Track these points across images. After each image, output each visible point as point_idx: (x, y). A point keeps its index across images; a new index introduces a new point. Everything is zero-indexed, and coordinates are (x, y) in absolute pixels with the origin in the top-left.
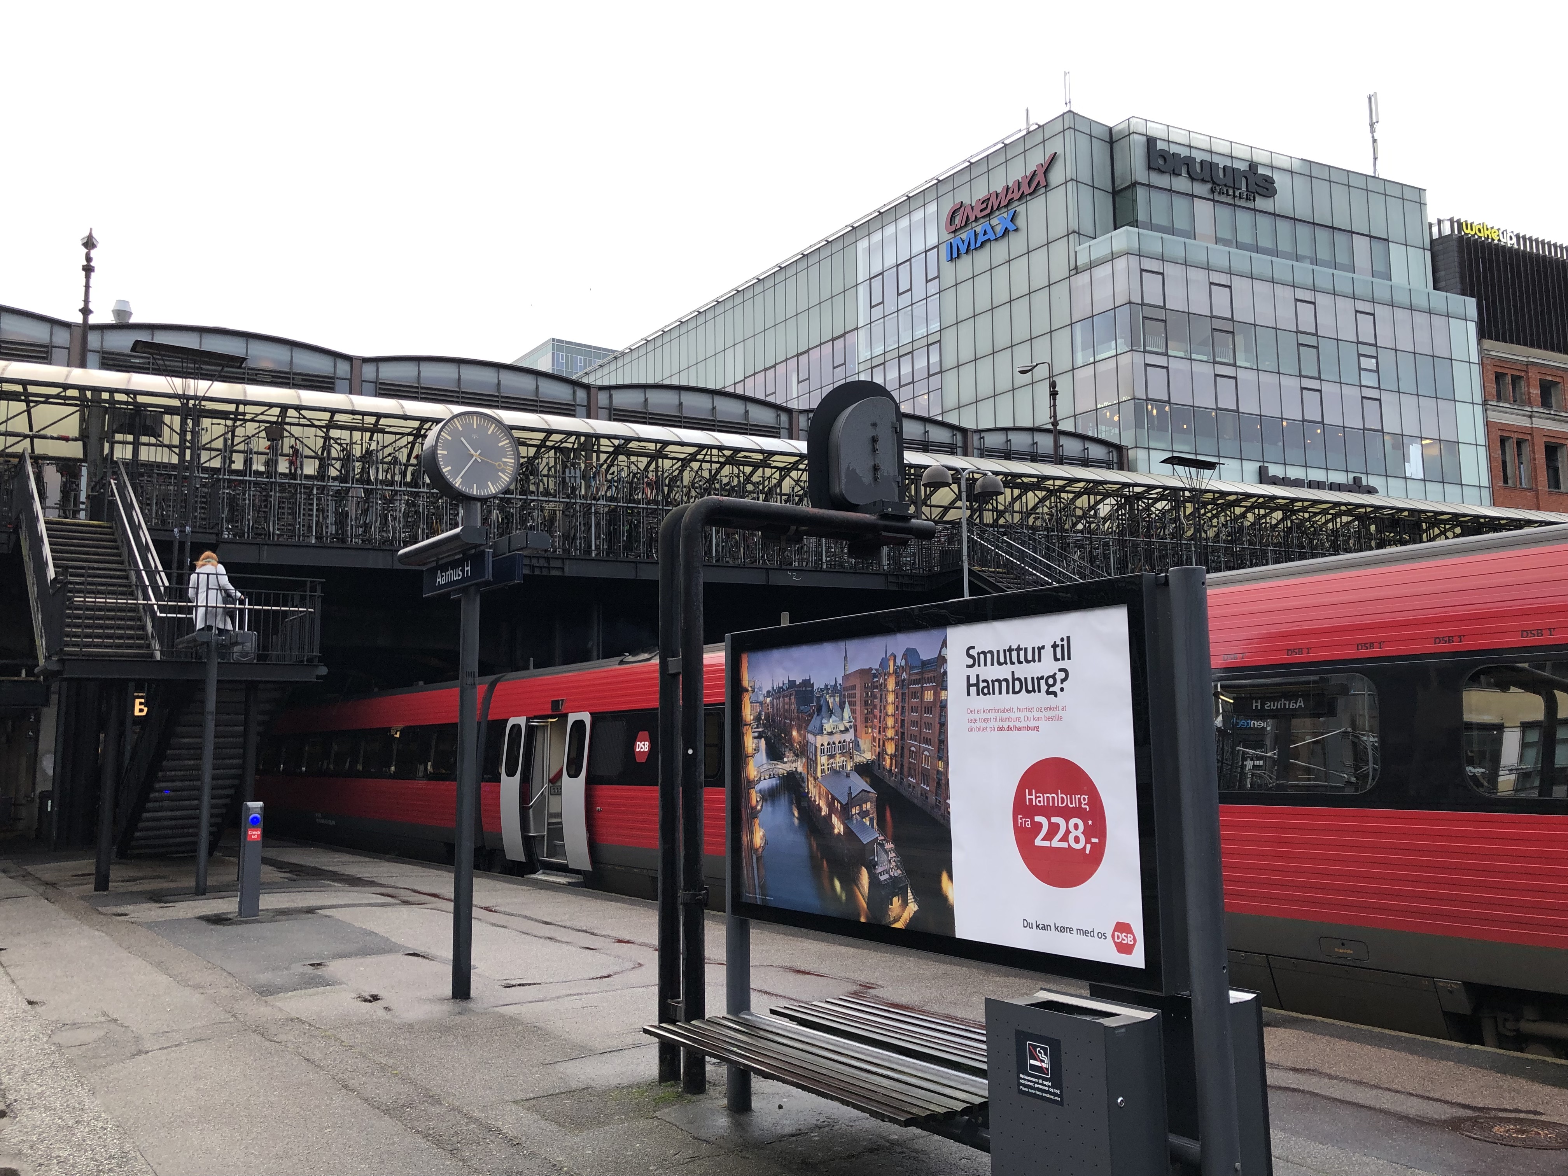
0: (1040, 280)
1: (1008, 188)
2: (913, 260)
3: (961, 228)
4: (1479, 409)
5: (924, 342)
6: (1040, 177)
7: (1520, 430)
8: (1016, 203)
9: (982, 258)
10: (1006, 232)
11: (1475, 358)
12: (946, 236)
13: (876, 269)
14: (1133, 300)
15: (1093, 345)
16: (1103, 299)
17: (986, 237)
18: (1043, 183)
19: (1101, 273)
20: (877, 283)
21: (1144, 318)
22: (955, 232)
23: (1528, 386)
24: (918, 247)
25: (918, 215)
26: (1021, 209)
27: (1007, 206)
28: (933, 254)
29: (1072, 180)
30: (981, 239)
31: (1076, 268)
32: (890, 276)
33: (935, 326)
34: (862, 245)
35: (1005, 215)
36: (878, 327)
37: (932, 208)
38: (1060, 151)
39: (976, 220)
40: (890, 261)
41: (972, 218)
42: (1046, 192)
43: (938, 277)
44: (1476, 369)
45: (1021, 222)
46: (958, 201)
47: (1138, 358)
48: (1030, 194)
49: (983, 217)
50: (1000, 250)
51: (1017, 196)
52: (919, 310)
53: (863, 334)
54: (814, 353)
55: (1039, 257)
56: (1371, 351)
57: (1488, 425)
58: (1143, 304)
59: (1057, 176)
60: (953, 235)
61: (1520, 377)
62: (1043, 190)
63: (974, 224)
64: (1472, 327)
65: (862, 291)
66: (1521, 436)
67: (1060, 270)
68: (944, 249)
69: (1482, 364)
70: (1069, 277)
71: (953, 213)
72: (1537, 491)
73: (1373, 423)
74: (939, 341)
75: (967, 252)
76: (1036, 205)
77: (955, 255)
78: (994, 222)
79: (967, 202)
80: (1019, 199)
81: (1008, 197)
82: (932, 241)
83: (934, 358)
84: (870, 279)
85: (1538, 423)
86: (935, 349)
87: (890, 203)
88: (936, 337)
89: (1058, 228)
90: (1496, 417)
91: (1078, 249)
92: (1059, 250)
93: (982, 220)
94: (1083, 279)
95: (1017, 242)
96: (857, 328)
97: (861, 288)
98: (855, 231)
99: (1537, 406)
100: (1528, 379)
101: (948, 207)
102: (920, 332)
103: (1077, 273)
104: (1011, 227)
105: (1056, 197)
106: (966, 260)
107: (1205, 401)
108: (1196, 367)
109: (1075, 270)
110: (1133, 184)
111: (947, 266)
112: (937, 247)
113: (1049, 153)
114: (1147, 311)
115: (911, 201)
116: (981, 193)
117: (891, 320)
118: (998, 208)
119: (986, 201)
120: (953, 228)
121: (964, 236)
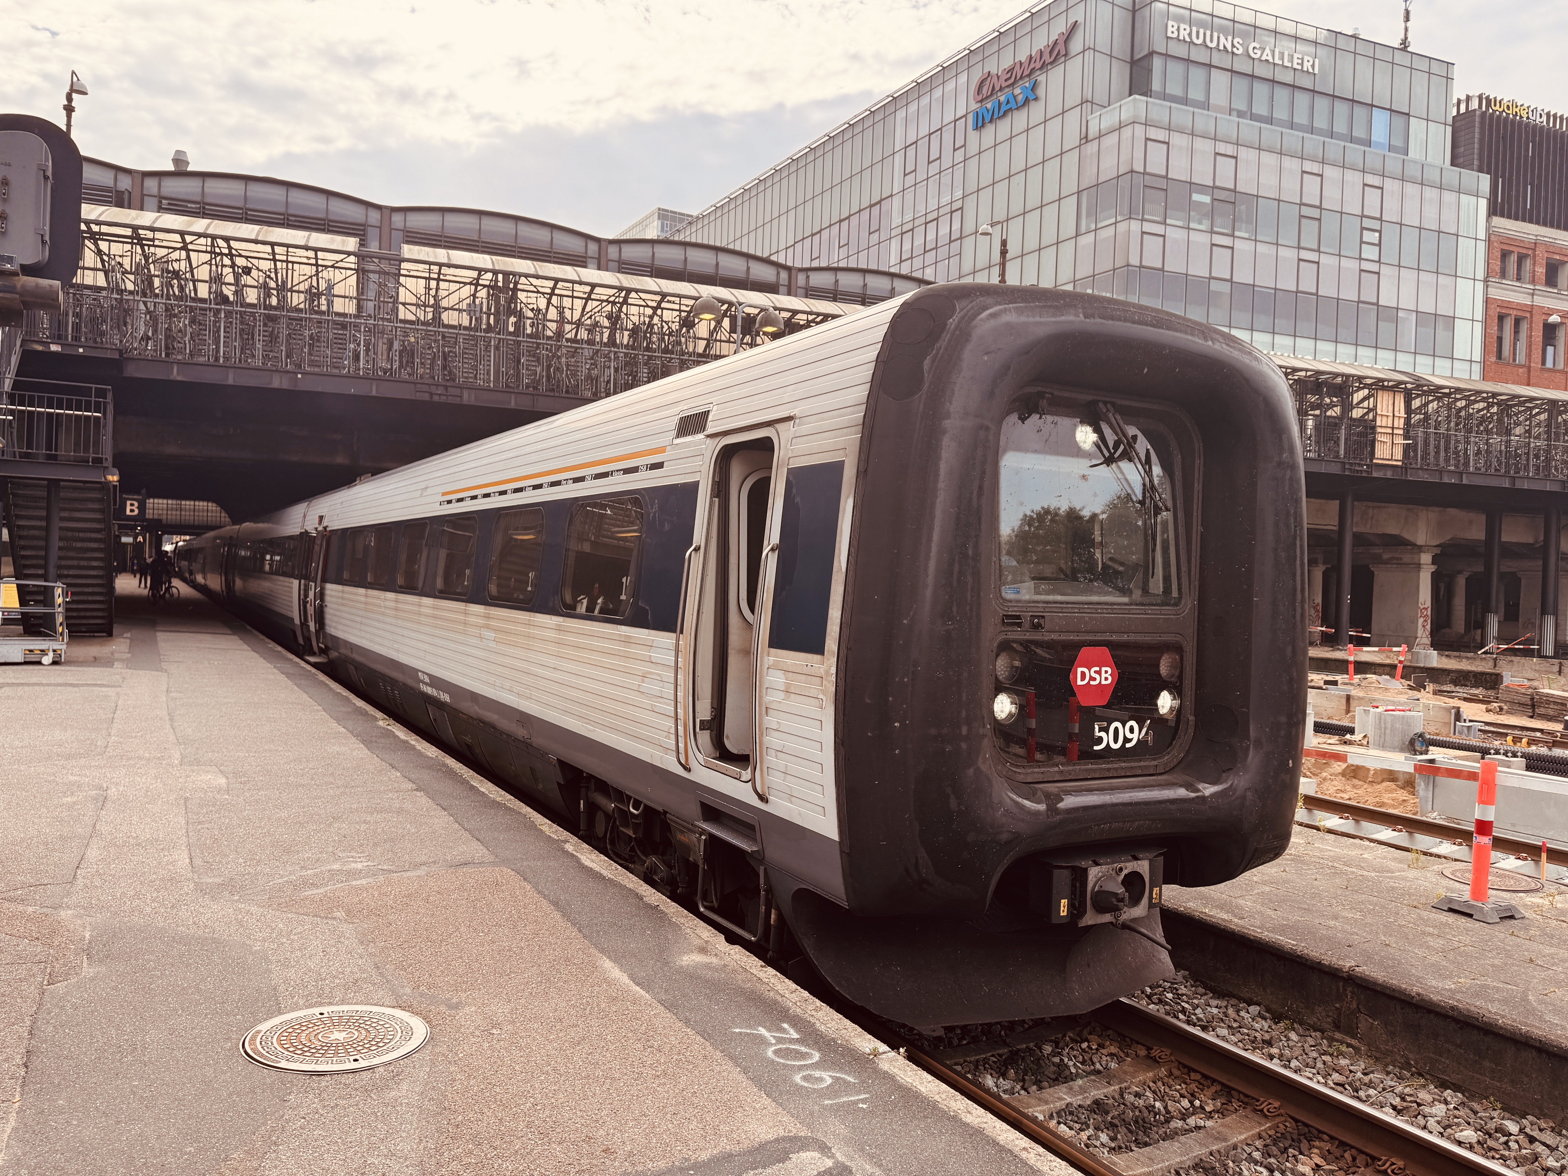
0: (1053, 149)
1: (1031, 57)
2: (944, 129)
3: (987, 97)
4: (1480, 286)
5: (948, 209)
6: (1061, 47)
7: (1520, 307)
8: (1038, 73)
9: (1003, 127)
11: (1482, 235)
12: (974, 106)
13: (911, 139)
14: (1136, 168)
15: (1094, 213)
16: (1109, 168)
17: (1009, 106)
18: (1063, 52)
19: (1110, 141)
20: (911, 151)
21: (1145, 186)
22: (981, 101)
23: (1534, 265)
24: (949, 117)
25: (950, 86)
26: (1042, 78)
27: (1029, 75)
28: (961, 124)
29: (1089, 48)
30: (1004, 108)
31: (1086, 137)
32: (923, 145)
33: (958, 194)
34: (901, 114)
35: (1027, 85)
36: (909, 195)
37: (963, 78)
38: (1081, 20)
39: (1001, 89)
40: (923, 131)
41: (997, 88)
42: (1065, 61)
43: (964, 145)
44: (1482, 246)
45: (1041, 92)
46: (986, 71)
47: (1135, 226)
48: (1051, 63)
49: (1008, 86)
50: (1020, 119)
51: (1038, 65)
52: (946, 179)
53: (897, 201)
54: (854, 220)
55: (1054, 126)
56: (1376, 225)
57: (1487, 301)
58: (1145, 173)
59: (1076, 45)
60: (979, 105)
61: (1527, 256)
62: (1063, 59)
63: (999, 94)
64: (1483, 204)
65: (898, 158)
66: (1520, 313)
67: (1072, 138)
68: (970, 118)
69: (1489, 241)
70: (1080, 145)
71: (982, 82)
72: (1529, 367)
73: (1369, 296)
74: (961, 208)
76: (1055, 75)
77: (980, 124)
78: (1017, 91)
79: (994, 71)
80: (1041, 68)
81: (1032, 66)
82: (961, 112)
83: (956, 226)
84: (906, 148)
85: (1539, 301)
86: (957, 216)
87: (926, 74)
88: (958, 204)
89: (1073, 98)
90: (1496, 293)
91: (1089, 118)
92: (1073, 117)
93: (1007, 90)
94: (1092, 147)
95: (1036, 111)
96: (891, 196)
97: (897, 156)
98: (896, 101)
99: (1541, 284)
100: (1534, 256)
101: (977, 75)
102: (946, 199)
103: (1087, 142)
104: (1032, 96)
105: (1074, 66)
106: (990, 129)
107: (1199, 269)
108: (1193, 236)
109: (1085, 139)
110: (1151, 54)
111: (973, 135)
112: (965, 116)
113: (1071, 21)
114: (1149, 180)
115: (945, 71)
116: (1007, 63)
117: (920, 188)
118: (1021, 78)
119: (1011, 70)
120: (980, 98)
121: (989, 106)
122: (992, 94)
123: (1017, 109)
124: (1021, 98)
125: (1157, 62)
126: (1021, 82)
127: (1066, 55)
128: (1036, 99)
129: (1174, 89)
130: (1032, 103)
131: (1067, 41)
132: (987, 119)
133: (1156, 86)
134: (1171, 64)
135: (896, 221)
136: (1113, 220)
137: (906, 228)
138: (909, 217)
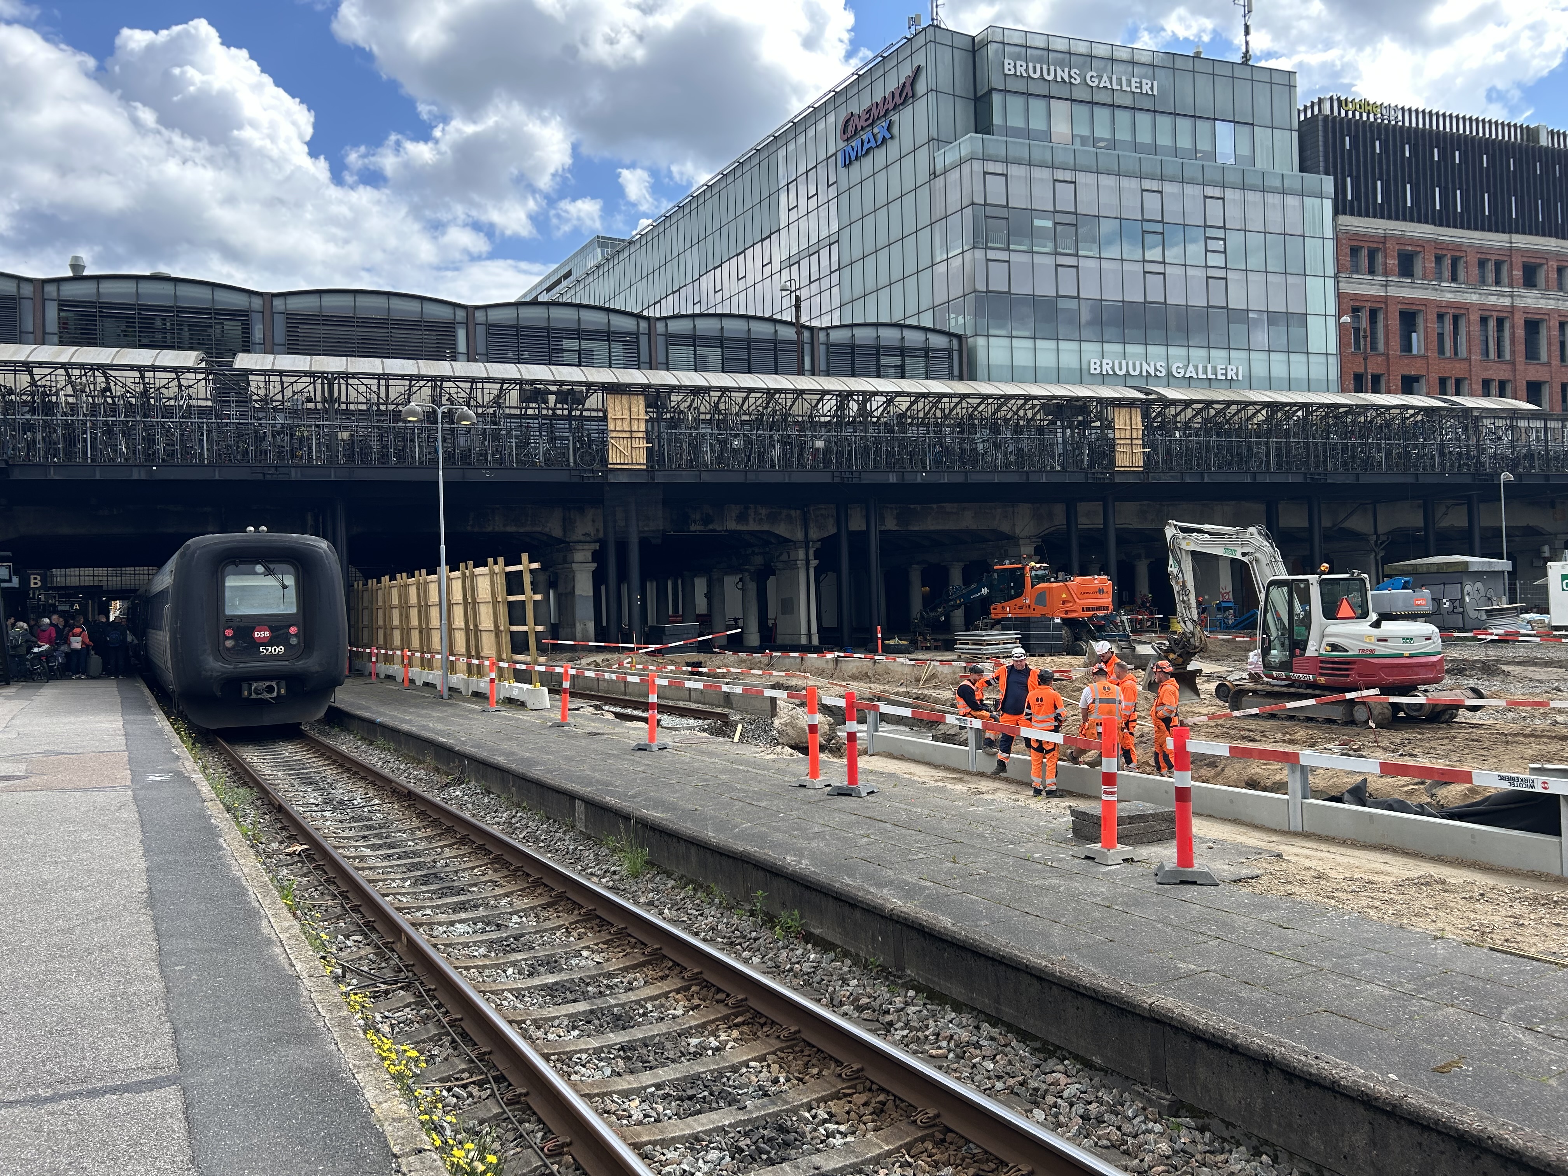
0: (908, 184)
1: (885, 99)
2: (818, 167)
3: (852, 137)
4: (1330, 282)
5: (826, 242)
6: (908, 89)
7: (1375, 299)
8: (892, 113)
9: (867, 163)
10: (884, 140)
11: (1329, 233)
12: (841, 144)
13: (793, 175)
14: (976, 201)
15: (946, 244)
16: (954, 201)
17: (869, 146)
18: (910, 94)
19: (954, 176)
20: (793, 188)
21: (986, 217)
22: (847, 140)
23: (1385, 257)
24: (822, 156)
25: (821, 125)
26: (895, 118)
27: (885, 115)
28: (832, 161)
29: (932, 90)
30: (866, 146)
31: (934, 173)
32: (802, 181)
33: (834, 228)
34: (782, 153)
35: (883, 124)
36: (794, 229)
37: (831, 118)
38: (923, 64)
40: (802, 169)
41: (859, 128)
42: (913, 102)
43: (836, 182)
44: (1330, 245)
45: (895, 130)
46: (849, 111)
47: (979, 254)
48: (902, 104)
49: (868, 126)
50: (880, 156)
51: (891, 106)
52: (823, 212)
53: (784, 234)
55: (908, 163)
56: (1220, 234)
57: (1339, 296)
58: (986, 204)
59: (921, 87)
61: (1378, 249)
62: (911, 100)
63: (861, 133)
64: (1328, 205)
66: (1374, 305)
67: (923, 176)
68: (840, 156)
69: (1337, 239)
70: (930, 180)
71: (847, 122)
72: (1388, 355)
73: (1217, 300)
74: (838, 241)
75: (856, 159)
76: (906, 113)
77: (847, 162)
78: (876, 130)
80: (894, 109)
81: (885, 108)
82: (832, 150)
83: (835, 257)
84: (788, 184)
85: (1393, 292)
86: (834, 248)
87: (799, 114)
88: (835, 238)
89: (922, 138)
90: (1347, 288)
91: (935, 155)
92: (923, 153)
93: (868, 129)
94: (940, 181)
95: (893, 148)
96: (779, 230)
97: (781, 193)
98: (777, 140)
99: (1394, 275)
100: (1385, 249)
101: (843, 116)
102: (824, 234)
103: (935, 177)
104: (888, 136)
105: (921, 105)
106: (856, 166)
107: (1046, 289)
108: (1037, 259)
109: (934, 175)
110: (991, 91)
111: (843, 172)
112: (835, 154)
113: (915, 65)
114: (990, 211)
115: (816, 113)
116: (866, 104)
117: (803, 222)
118: (878, 118)
119: (869, 111)
120: (846, 137)
121: (853, 144)
122: (855, 134)
123: (877, 147)
124: (880, 138)
125: (996, 98)
126: (878, 122)
127: (913, 96)
128: (892, 138)
129: (1016, 121)
130: (889, 142)
131: (913, 84)
132: (853, 158)
133: (997, 120)
134: (1010, 98)
135: (785, 254)
136: (960, 250)
137: (793, 261)
138: (795, 251)
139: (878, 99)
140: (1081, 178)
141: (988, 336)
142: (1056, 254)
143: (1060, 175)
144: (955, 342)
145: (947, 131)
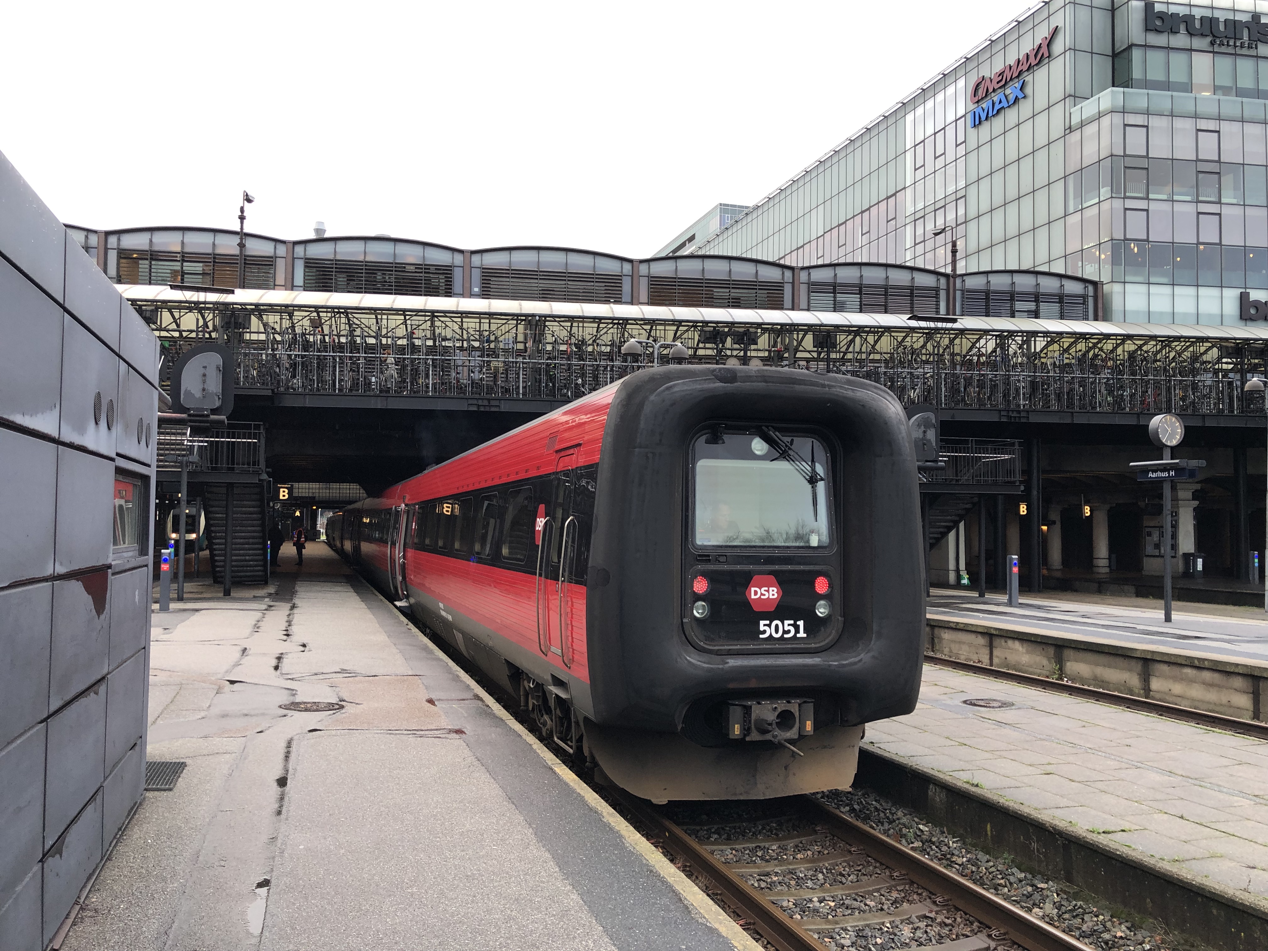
0: (1042, 140)
1: (1019, 61)
2: (947, 128)
3: (982, 99)
5: (953, 197)
6: (1044, 49)
8: (1026, 74)
9: (998, 123)
10: (1016, 100)
12: (971, 107)
13: (920, 138)
14: (1115, 152)
15: (1080, 196)
16: (1091, 153)
17: (1001, 106)
18: (1046, 55)
19: (1091, 129)
20: (920, 149)
21: (1125, 167)
22: (978, 102)
24: (951, 118)
25: (951, 90)
26: (1029, 79)
27: (1018, 77)
28: (961, 122)
29: (1070, 49)
30: (997, 107)
31: (1070, 128)
32: (929, 143)
33: (962, 184)
34: (910, 118)
35: (1016, 85)
36: (920, 187)
37: (961, 83)
38: (1061, 25)
39: (994, 90)
40: (930, 131)
41: (991, 90)
42: (1049, 62)
43: (965, 142)
45: (1028, 90)
46: (981, 75)
47: (1118, 204)
48: (1037, 65)
49: (1000, 88)
50: (1011, 115)
51: (1025, 67)
52: (951, 169)
53: (909, 192)
54: (874, 210)
55: (1041, 120)
58: (1125, 155)
59: (1058, 47)
60: (976, 105)
62: (1047, 61)
63: (993, 94)
65: (909, 156)
67: (1058, 130)
68: (969, 117)
70: (1065, 135)
71: (978, 85)
74: (965, 196)
75: (987, 119)
76: (1041, 74)
77: (977, 122)
78: (1008, 91)
79: (987, 75)
80: (1028, 70)
81: (1019, 69)
82: (961, 112)
83: (961, 212)
84: (915, 146)
86: (961, 202)
87: (929, 81)
88: (962, 193)
89: (1058, 93)
91: (1072, 110)
92: (1058, 112)
93: (1000, 91)
94: (1075, 137)
95: (1025, 108)
96: (905, 188)
97: (908, 154)
98: (905, 107)
101: (973, 79)
102: (951, 189)
103: (1071, 132)
104: (1020, 95)
105: (1057, 64)
106: (986, 126)
107: (1186, 236)
108: (1178, 207)
109: (1070, 129)
110: (1130, 47)
111: (972, 132)
112: (964, 116)
113: (1053, 26)
114: (1130, 162)
115: (945, 78)
116: (998, 66)
117: (930, 180)
118: (1011, 79)
119: (1001, 74)
120: (976, 99)
121: (984, 106)
122: (986, 95)
123: (1009, 107)
124: (1012, 98)
125: (1136, 54)
126: (1011, 83)
127: (1049, 57)
128: (1025, 97)
129: (1156, 74)
130: (1022, 102)
131: (1049, 45)
132: (983, 118)
133: (1137, 74)
134: (1150, 54)
135: (910, 210)
136: (1097, 200)
137: (918, 215)
138: (920, 206)
139: (1011, 60)
140: (1225, 127)
141: (1125, 282)
142: (1198, 202)
143: (1203, 124)
144: (1091, 288)
145: (1084, 89)
